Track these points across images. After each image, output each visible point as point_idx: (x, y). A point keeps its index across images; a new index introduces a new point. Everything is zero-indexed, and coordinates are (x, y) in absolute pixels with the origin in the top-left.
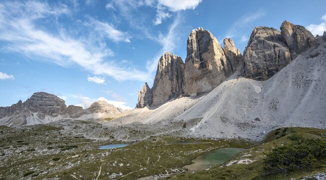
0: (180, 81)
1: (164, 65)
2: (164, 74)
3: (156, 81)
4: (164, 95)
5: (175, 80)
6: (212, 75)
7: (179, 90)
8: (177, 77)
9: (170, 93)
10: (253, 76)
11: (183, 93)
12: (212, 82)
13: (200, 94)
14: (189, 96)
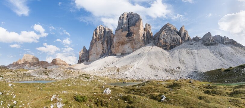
0: (109, 45)
1: (98, 34)
2: (98, 40)
3: (92, 45)
4: (97, 55)
5: (105, 44)
6: (134, 42)
7: (108, 51)
8: (107, 42)
9: (101, 53)
10: (162, 46)
11: (111, 53)
12: (134, 47)
13: (124, 54)
14: (115, 55)
